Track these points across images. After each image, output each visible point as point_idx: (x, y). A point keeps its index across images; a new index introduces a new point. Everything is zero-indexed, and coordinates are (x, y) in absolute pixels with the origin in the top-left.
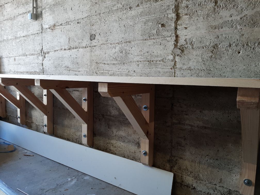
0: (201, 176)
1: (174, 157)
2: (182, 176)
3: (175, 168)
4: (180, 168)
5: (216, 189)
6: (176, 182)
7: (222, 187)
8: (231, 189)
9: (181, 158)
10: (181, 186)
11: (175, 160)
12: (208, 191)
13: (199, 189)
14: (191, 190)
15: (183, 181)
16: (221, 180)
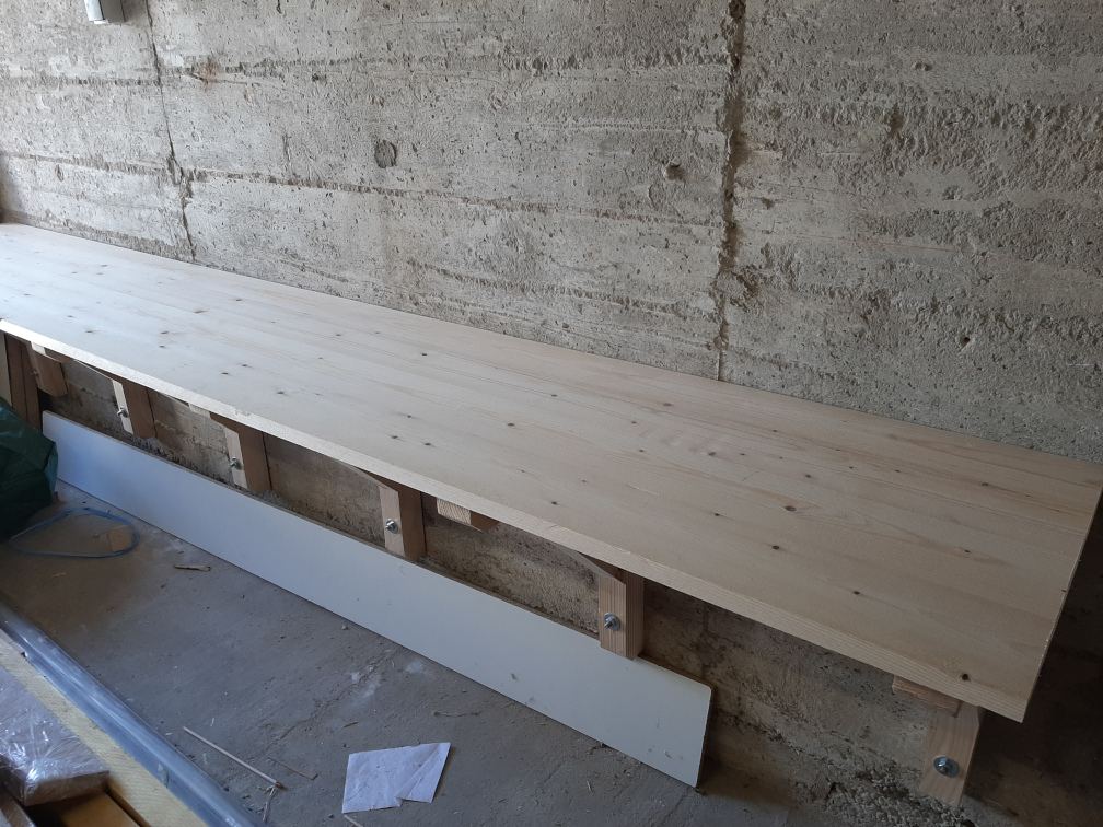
0: (804, 708)
1: (716, 637)
2: (739, 699)
3: (719, 671)
4: (734, 675)
5: (850, 753)
6: (721, 710)
7: (870, 750)
8: (896, 761)
9: (740, 646)
10: (737, 724)
11: (716, 646)
12: (823, 753)
13: (793, 742)
14: (769, 741)
15: (742, 713)
16: (867, 730)
